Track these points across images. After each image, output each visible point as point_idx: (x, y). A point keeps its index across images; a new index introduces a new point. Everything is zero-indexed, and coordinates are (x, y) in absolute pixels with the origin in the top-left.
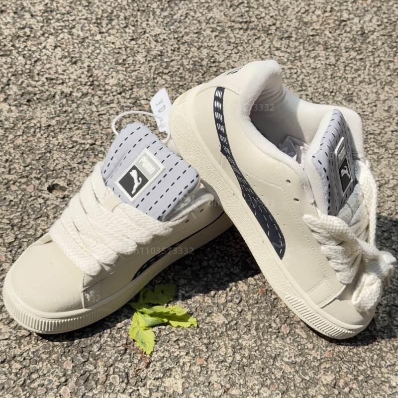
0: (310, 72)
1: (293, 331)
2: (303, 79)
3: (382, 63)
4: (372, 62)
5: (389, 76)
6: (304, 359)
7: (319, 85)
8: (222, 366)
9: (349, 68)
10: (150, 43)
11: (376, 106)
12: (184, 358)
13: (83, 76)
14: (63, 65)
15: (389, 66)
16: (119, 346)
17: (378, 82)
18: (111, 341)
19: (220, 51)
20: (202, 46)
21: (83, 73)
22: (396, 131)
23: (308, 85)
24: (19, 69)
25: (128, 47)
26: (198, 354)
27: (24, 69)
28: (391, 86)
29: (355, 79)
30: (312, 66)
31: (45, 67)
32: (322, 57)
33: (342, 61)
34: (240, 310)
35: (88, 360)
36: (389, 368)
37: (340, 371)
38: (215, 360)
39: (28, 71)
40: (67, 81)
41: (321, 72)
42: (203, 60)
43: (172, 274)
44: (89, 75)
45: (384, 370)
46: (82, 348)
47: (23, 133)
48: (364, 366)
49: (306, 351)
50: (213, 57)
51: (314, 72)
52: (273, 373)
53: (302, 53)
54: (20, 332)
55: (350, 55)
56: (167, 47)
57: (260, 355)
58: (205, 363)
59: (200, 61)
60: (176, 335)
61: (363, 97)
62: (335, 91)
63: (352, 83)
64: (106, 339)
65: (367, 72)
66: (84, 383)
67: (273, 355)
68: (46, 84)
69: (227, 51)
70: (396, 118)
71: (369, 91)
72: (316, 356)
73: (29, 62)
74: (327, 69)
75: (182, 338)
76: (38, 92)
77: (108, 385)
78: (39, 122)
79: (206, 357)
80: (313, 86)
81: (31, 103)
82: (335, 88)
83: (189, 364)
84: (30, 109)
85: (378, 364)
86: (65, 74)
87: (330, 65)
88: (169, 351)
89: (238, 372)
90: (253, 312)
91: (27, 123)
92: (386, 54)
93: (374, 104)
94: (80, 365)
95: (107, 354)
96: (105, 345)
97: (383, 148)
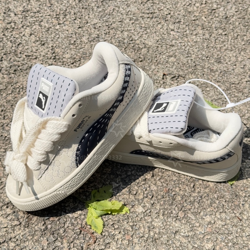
0: (193, 44)
1: (186, 216)
2: (188, 49)
3: (239, 37)
4: (233, 36)
5: (244, 45)
6: (194, 233)
7: (199, 53)
8: (142, 240)
9: (218, 41)
10: (91, 30)
11: (235, 65)
12: (118, 235)
13: (49, 53)
14: (36, 46)
15: (243, 38)
16: (77, 229)
17: (237, 49)
18: (71, 226)
19: (135, 33)
20: (124, 30)
21: (48, 51)
22: (249, 81)
23: (192, 53)
24: (8, 50)
25: (77, 33)
26: (126, 232)
27: (11, 50)
28: (245, 52)
29: (222, 48)
30: (195, 41)
31: (24, 48)
32: (201, 34)
33: (213, 36)
34: (152, 203)
35: (57, 239)
36: (248, 237)
37: (217, 240)
38: (137, 236)
39: (14, 51)
40: (39, 56)
41: (200, 44)
42: (125, 39)
43: (109, 181)
44: (53, 52)
45: (244, 239)
46: (53, 231)
47: (12, 92)
48: (232, 237)
49: (195, 228)
50: (131, 37)
51: (196, 44)
52: (174, 243)
53: (188, 32)
54: (14, 223)
55: (218, 32)
56: (101, 32)
57: (166, 232)
58: (131, 238)
59: (123, 40)
60: (112, 221)
61: (228, 60)
62: (209, 56)
63: (220, 50)
64: (68, 225)
65: (229, 43)
67: (174, 232)
68: (26, 59)
69: (140, 33)
70: (249, 73)
71: (231, 55)
72: (201, 231)
73: (14, 45)
74: (204, 42)
75: (116, 222)
76: (21, 65)
78: (22, 84)
79: (132, 234)
80: (195, 53)
81: (16, 72)
82: (209, 54)
83: (121, 240)
84: (16, 76)
85: (241, 235)
86: (37, 52)
87: (206, 39)
88: (108, 231)
89: (152, 243)
90: (160, 204)
91: (14, 85)
92: (241, 30)
93: (234, 64)
94: (52, 242)
95: (69, 235)
96: (67, 229)
97: (241, 93)
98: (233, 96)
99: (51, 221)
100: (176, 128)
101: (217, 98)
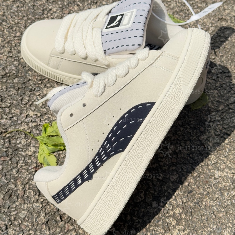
16: (31, 169)
18: (25, 165)
35: (10, 181)
36: (213, 166)
45: (210, 167)
46: (5, 173)
64: (21, 164)
66: (9, 198)
72: (166, 162)
77: (26, 197)
85: (206, 164)
94: (5, 185)
95: (23, 176)
96: (21, 169)
97: (204, 3)
98: (196, 7)
99: (2, 161)
100: (132, 45)
101: (179, 10)
